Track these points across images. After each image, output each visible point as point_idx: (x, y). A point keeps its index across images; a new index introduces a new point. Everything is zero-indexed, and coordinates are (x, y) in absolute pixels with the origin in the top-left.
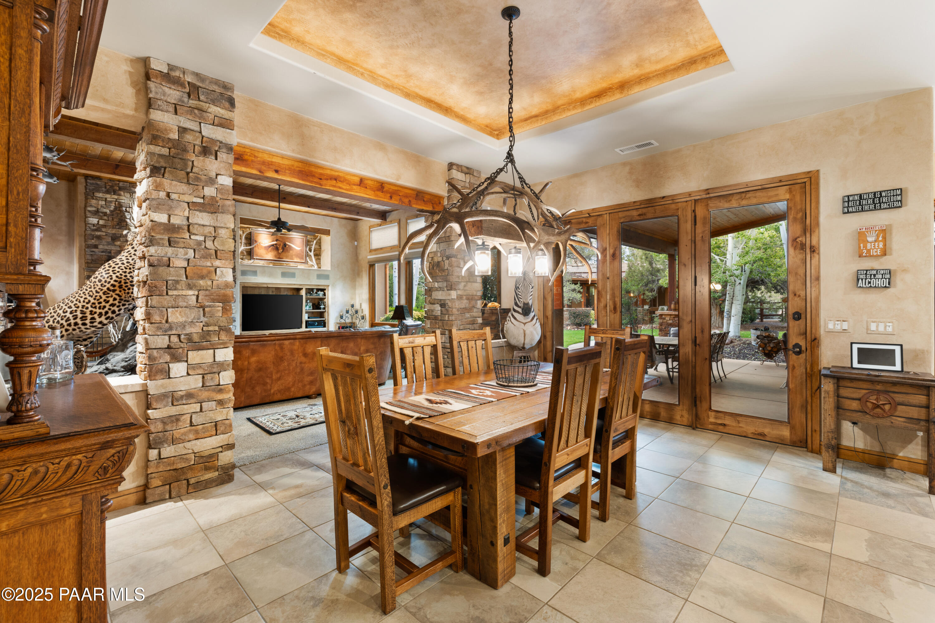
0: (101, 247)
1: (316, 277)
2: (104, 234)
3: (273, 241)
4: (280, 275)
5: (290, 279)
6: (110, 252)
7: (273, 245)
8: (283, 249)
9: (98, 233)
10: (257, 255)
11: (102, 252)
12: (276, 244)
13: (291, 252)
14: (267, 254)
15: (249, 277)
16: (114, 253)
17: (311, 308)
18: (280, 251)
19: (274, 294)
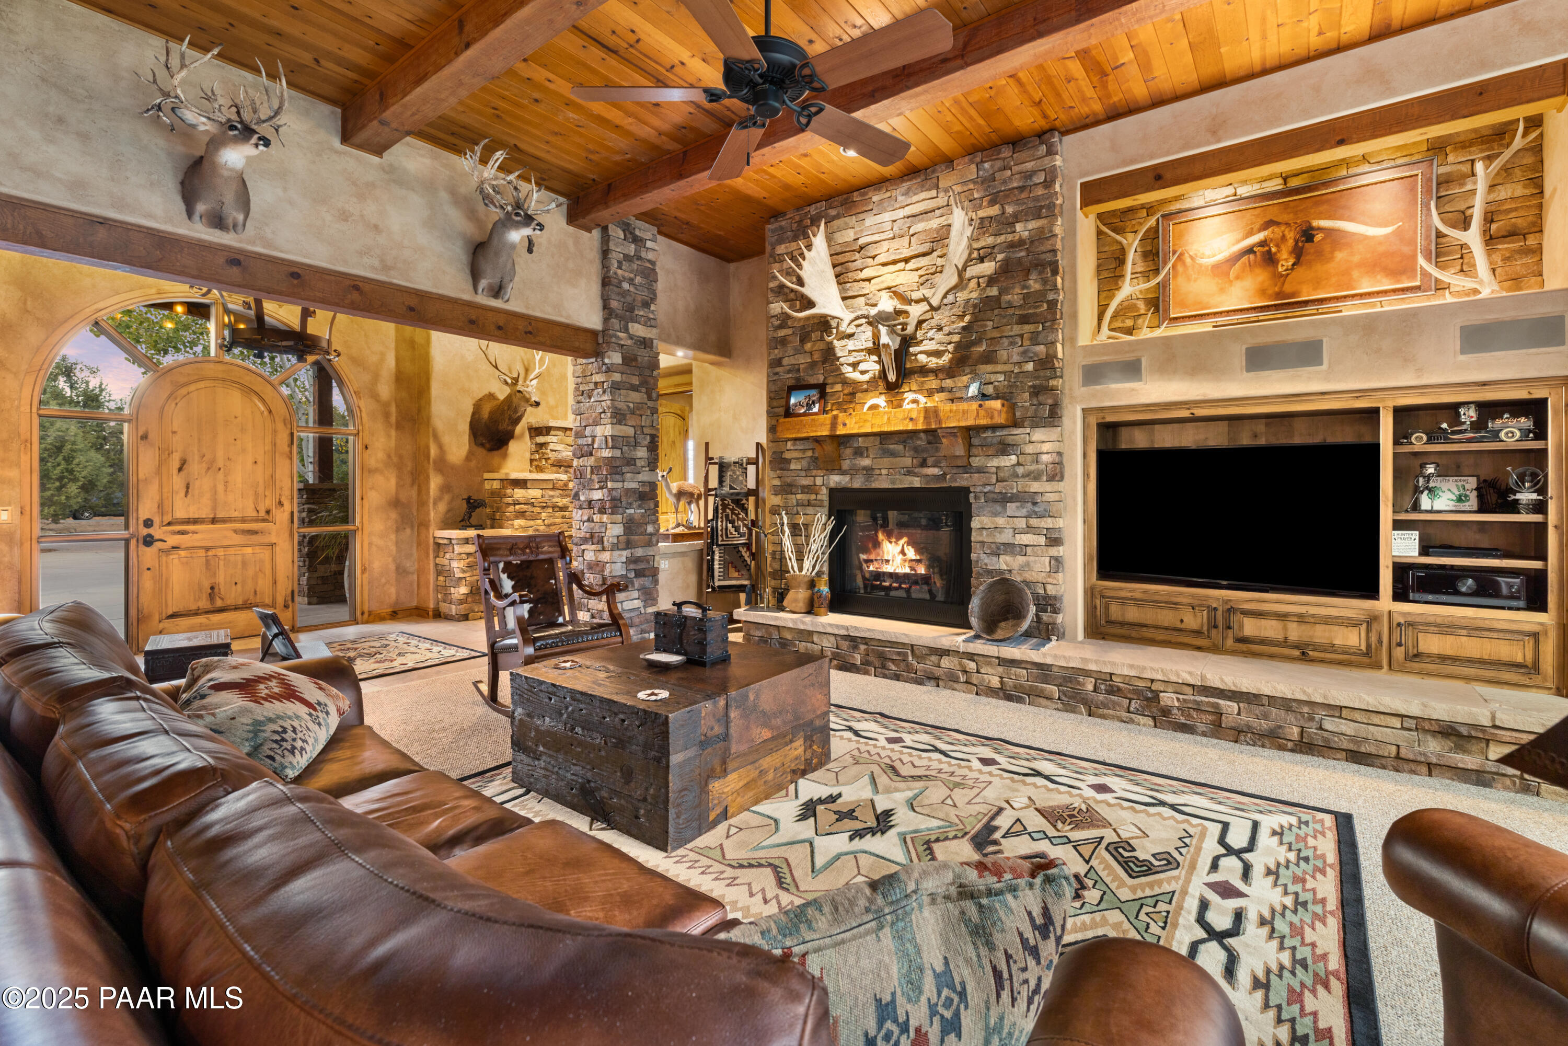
0: (786, 361)
1: (1455, 343)
2: (789, 331)
3: (1250, 233)
4: (1239, 360)
5: (1290, 372)
6: (798, 370)
7: (1250, 251)
8: (1298, 254)
9: (782, 333)
10: (1183, 305)
11: (789, 371)
12: (1263, 243)
13: (1340, 255)
14: (1222, 290)
15: (1114, 386)
16: (805, 369)
17: (1473, 503)
18: (1286, 260)
19: (1262, 441)
